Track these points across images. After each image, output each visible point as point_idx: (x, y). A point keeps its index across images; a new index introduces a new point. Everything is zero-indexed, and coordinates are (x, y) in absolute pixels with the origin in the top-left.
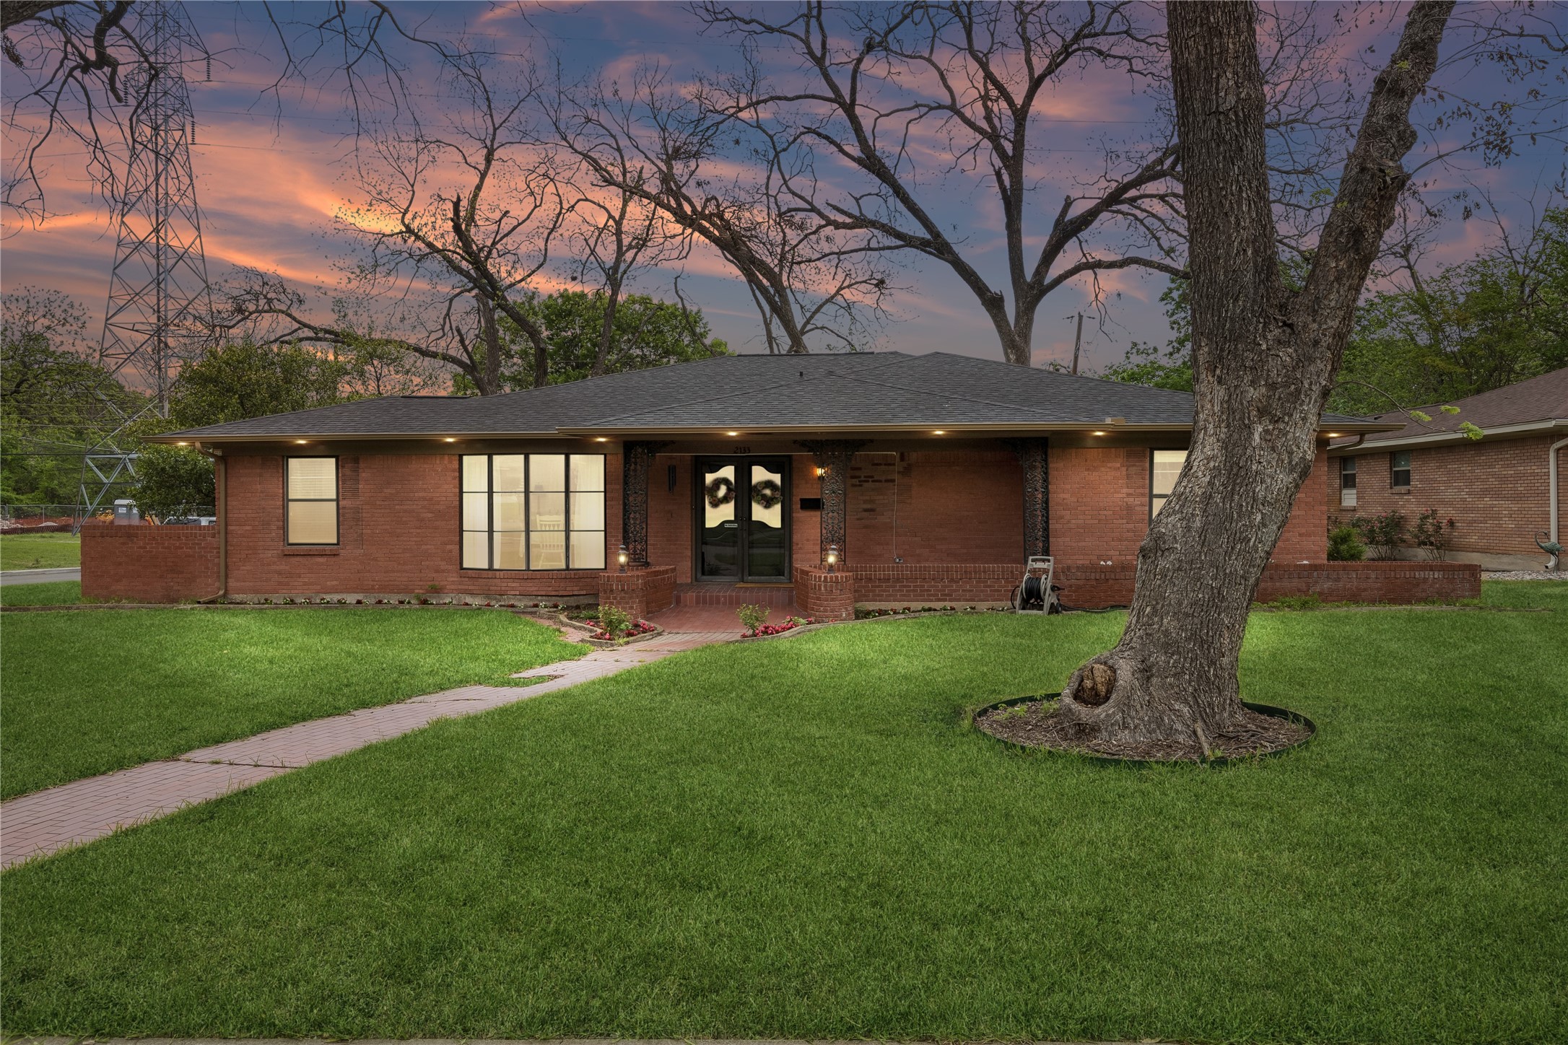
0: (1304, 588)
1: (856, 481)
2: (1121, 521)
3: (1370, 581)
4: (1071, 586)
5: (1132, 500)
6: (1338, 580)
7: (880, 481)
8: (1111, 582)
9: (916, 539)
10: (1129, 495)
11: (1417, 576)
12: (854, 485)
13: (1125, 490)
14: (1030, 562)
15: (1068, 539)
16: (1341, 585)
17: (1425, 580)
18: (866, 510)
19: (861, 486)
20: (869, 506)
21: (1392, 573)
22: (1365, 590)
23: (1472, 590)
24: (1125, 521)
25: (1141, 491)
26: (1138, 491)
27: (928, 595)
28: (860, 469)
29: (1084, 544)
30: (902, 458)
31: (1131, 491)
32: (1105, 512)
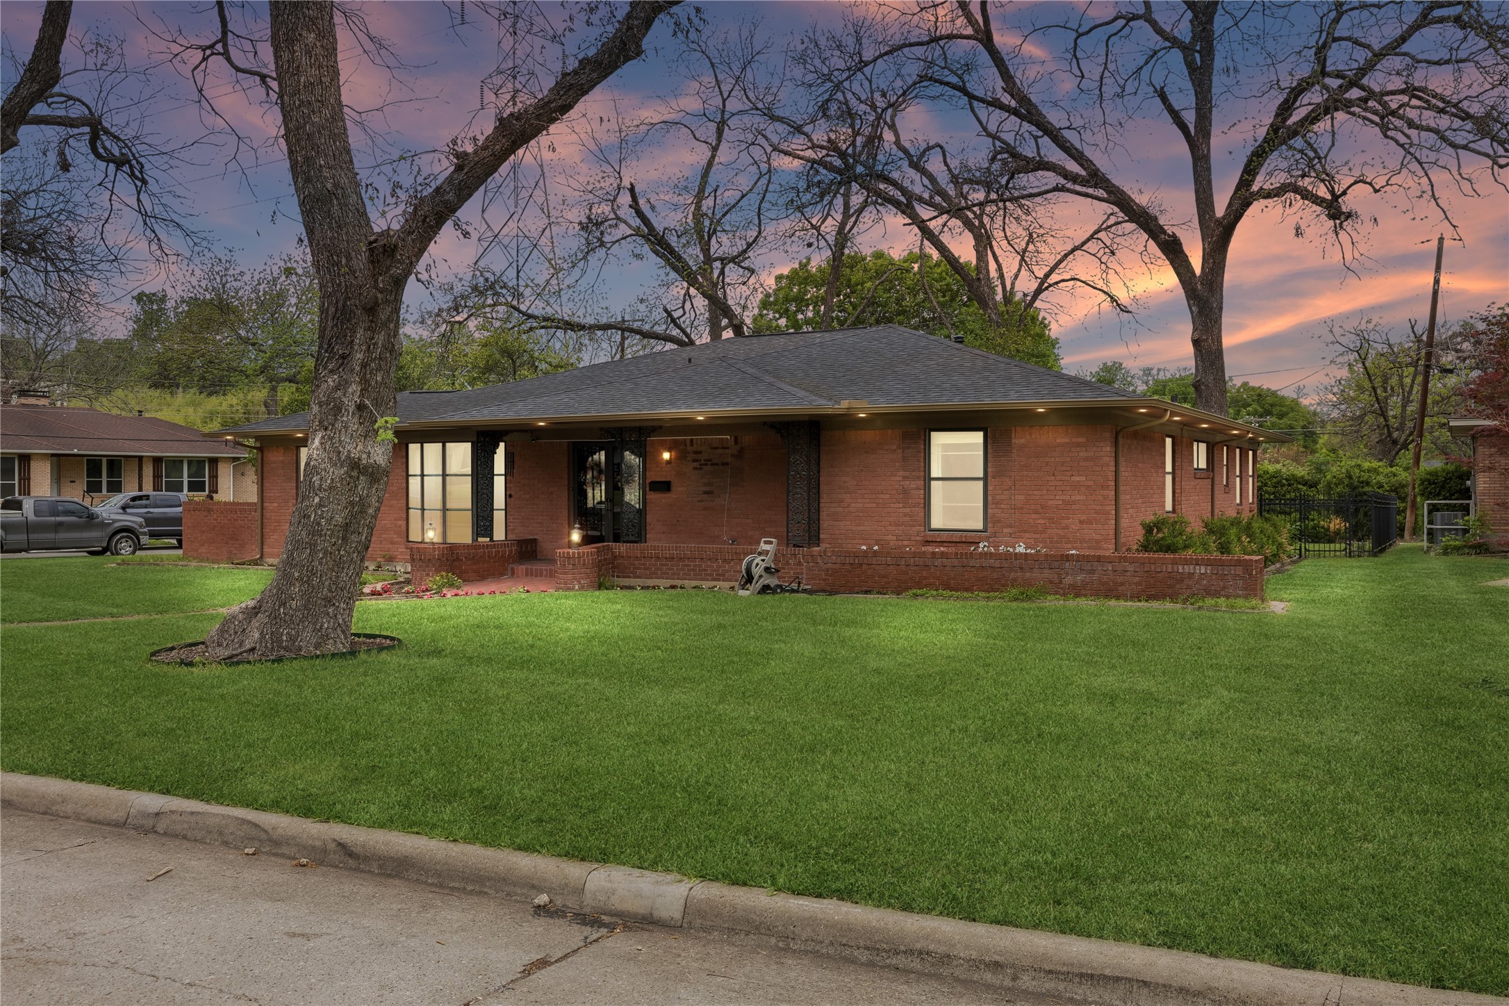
0: (1056, 580)
1: (696, 464)
2: (897, 506)
3: (1129, 574)
4: (828, 570)
5: (908, 483)
6: (1092, 572)
7: (717, 464)
8: (864, 567)
9: (748, 521)
10: (905, 478)
11: (1181, 571)
12: (695, 469)
13: (901, 473)
14: (762, 544)
15: (848, 523)
16: (1095, 577)
17: (1191, 575)
18: (705, 493)
19: (701, 469)
20: (707, 489)
21: (1153, 566)
22: (1122, 584)
23: (1245, 589)
24: (901, 505)
25: (917, 473)
26: (914, 474)
27: (706, 575)
28: (700, 452)
29: (862, 528)
30: (736, 442)
31: (907, 474)
32: (883, 496)
